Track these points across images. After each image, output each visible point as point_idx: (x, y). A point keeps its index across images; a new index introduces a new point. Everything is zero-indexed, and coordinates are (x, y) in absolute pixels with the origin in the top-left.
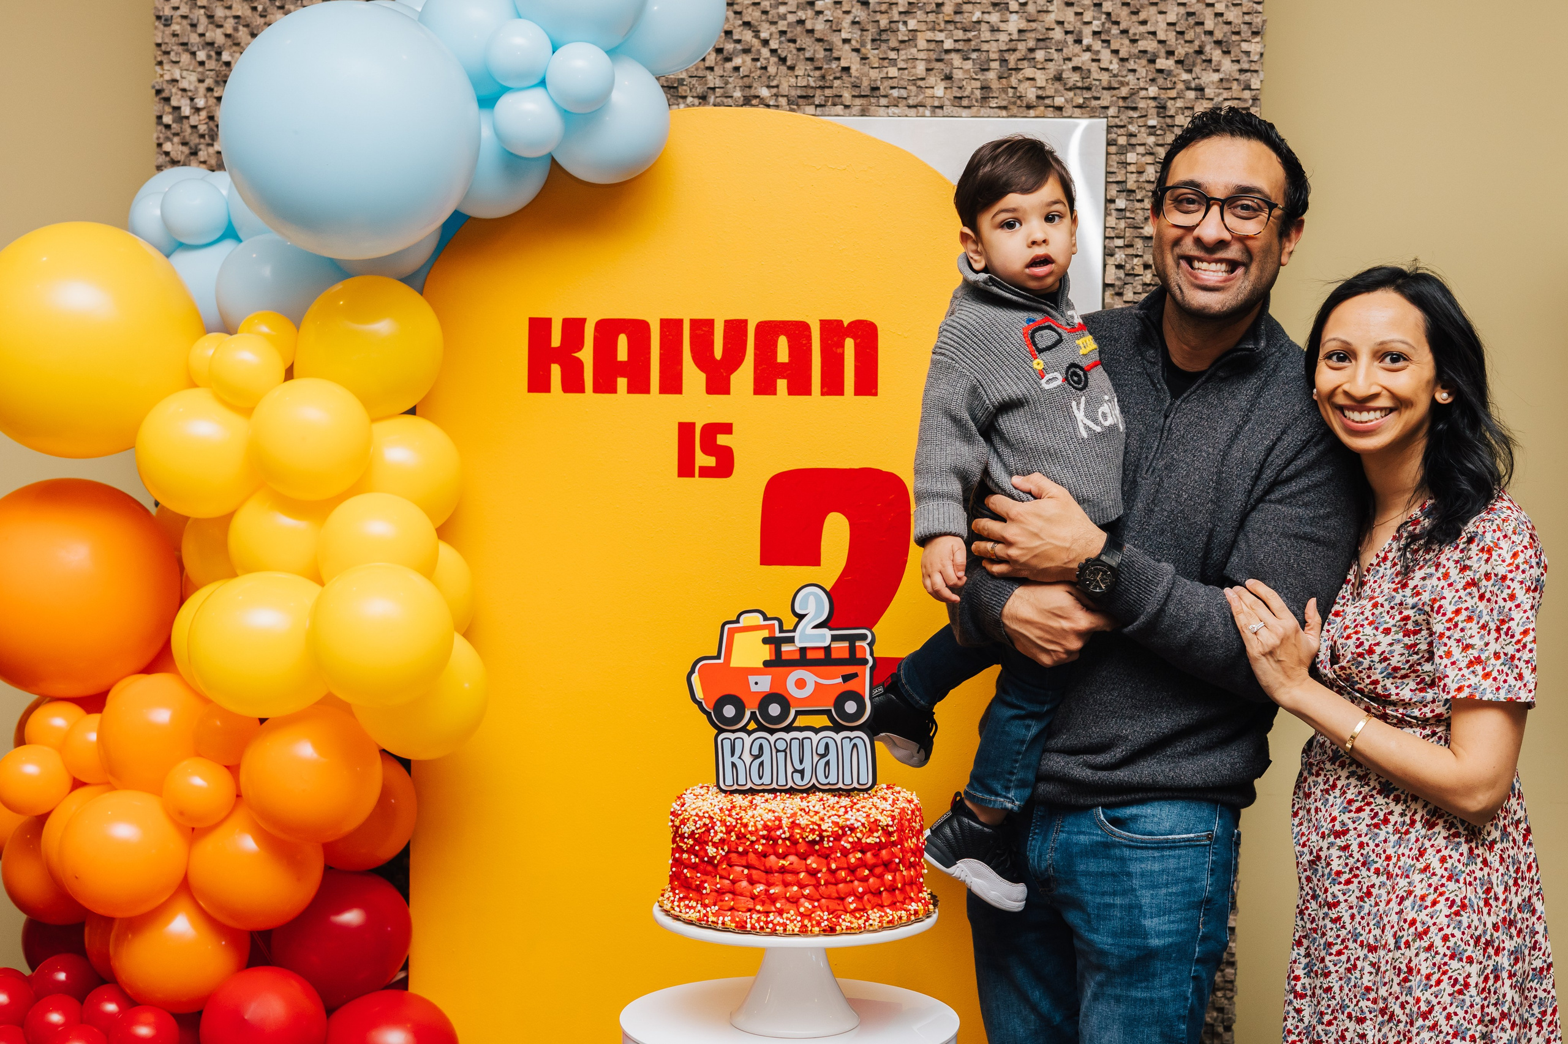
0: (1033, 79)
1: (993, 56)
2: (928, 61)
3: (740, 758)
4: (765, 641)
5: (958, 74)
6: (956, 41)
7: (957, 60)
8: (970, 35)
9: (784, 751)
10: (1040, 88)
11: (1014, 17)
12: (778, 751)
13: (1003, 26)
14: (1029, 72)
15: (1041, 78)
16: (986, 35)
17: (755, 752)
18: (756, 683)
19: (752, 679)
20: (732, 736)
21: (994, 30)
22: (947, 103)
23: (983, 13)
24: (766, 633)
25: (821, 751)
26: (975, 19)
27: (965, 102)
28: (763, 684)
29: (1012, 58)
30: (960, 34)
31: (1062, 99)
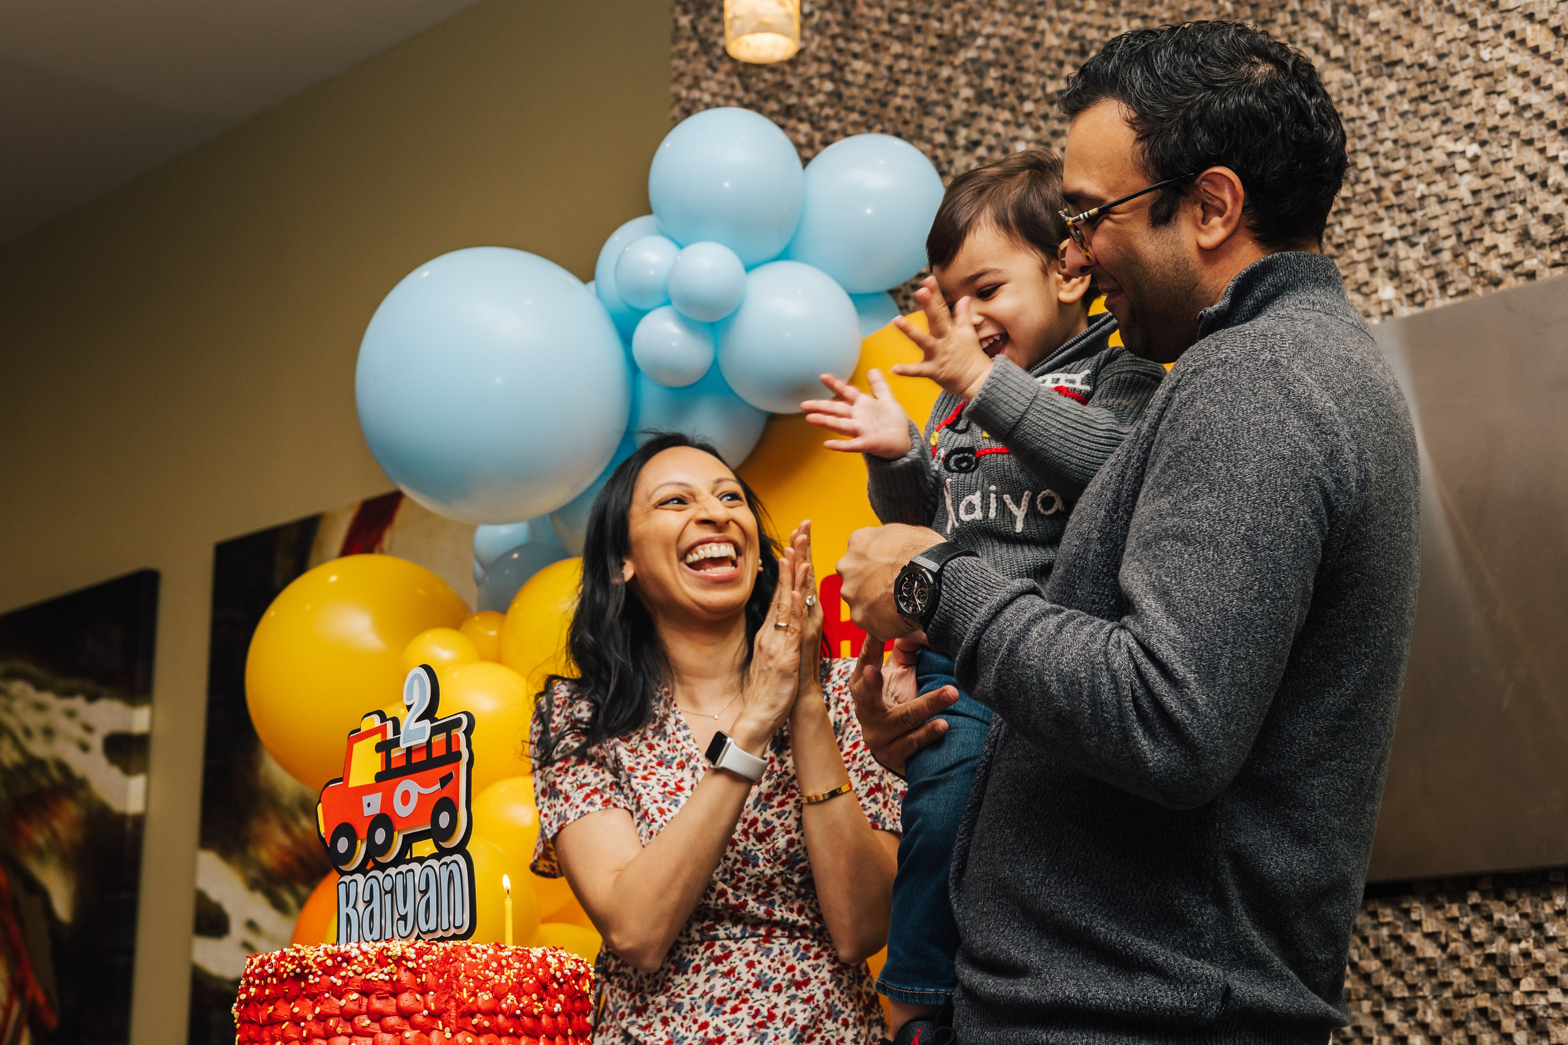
0: (1495, 247)
1: (1444, 232)
2: (1369, 261)
3: (354, 907)
4: (379, 748)
5: (1407, 266)
6: (1401, 227)
7: (1402, 249)
8: (1418, 215)
9: (391, 892)
10: (1508, 255)
11: (1467, 178)
12: (386, 892)
13: (1452, 194)
14: (1489, 238)
15: (1506, 243)
16: (1434, 208)
17: (367, 898)
18: (369, 805)
19: (366, 799)
20: (347, 879)
21: (1442, 201)
22: (1396, 304)
23: (1429, 184)
24: (377, 738)
25: (423, 888)
26: (1418, 194)
27: (1419, 298)
28: (372, 805)
29: (1465, 229)
30: (1403, 218)
31: (1535, 261)
